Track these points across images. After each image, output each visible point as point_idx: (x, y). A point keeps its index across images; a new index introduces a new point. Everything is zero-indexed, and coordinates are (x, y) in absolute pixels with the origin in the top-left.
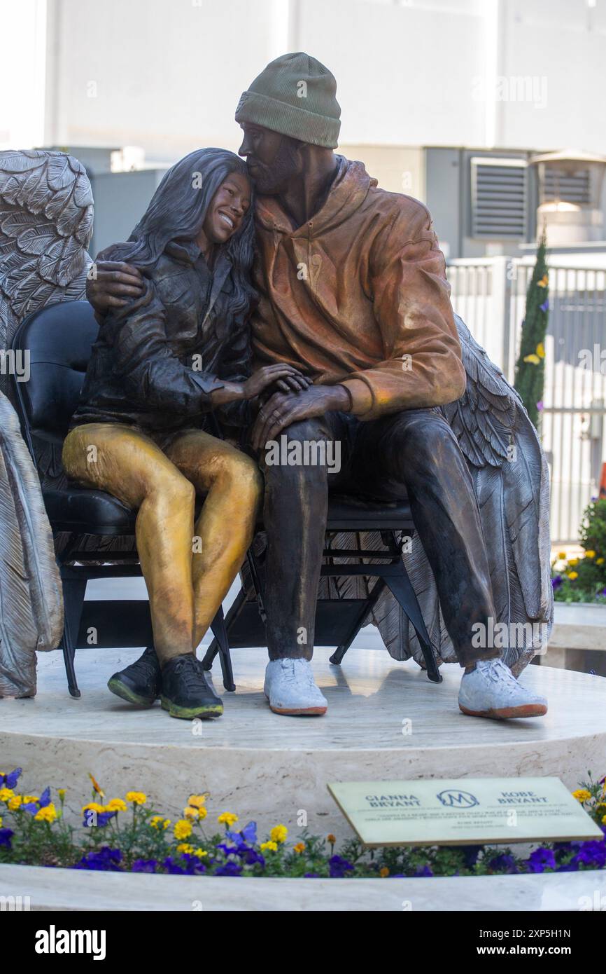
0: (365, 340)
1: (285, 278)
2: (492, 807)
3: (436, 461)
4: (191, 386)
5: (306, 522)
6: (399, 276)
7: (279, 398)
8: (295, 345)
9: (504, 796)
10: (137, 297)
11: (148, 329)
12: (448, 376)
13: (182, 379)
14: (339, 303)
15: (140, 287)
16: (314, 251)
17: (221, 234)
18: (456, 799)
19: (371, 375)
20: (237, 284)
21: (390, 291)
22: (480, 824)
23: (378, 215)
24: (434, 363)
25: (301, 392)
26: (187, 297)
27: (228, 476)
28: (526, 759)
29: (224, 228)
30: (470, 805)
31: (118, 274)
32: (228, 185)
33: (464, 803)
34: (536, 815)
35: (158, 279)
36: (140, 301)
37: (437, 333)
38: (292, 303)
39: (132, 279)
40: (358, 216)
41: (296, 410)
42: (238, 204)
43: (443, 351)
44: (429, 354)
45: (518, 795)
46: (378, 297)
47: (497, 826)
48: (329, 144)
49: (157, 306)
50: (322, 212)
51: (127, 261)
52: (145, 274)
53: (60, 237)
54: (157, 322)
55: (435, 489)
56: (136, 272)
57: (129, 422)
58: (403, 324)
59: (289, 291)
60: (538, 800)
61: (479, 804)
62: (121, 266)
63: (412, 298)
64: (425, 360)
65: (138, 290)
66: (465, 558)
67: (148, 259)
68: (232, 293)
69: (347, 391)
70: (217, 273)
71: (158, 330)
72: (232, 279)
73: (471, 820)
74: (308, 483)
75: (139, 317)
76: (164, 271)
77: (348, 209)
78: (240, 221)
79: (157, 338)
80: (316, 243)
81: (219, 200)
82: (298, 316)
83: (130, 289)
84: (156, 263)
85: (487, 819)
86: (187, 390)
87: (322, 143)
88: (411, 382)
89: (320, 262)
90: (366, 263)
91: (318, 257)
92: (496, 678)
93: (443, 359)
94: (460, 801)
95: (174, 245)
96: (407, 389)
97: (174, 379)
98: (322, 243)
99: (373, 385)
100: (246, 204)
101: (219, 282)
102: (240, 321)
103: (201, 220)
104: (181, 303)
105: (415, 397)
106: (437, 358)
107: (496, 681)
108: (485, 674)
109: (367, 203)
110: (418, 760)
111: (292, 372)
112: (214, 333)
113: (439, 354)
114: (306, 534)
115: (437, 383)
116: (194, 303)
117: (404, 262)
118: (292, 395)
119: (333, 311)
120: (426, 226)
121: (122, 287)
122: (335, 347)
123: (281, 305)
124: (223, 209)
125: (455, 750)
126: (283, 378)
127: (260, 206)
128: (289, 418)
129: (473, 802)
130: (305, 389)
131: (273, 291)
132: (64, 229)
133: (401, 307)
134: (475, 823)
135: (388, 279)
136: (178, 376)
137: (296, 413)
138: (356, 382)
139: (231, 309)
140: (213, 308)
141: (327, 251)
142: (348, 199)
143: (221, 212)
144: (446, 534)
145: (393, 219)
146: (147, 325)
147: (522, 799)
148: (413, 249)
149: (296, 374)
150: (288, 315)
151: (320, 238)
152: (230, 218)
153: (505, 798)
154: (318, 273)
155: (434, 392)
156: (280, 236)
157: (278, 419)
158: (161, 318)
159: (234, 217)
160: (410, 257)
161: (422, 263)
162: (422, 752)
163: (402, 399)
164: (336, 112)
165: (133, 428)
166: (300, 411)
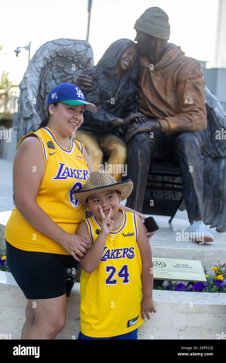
0: (174, 107)
1: (148, 84)
2: (170, 268)
3: (187, 150)
4: (106, 119)
5: (140, 168)
6: (185, 85)
7: (135, 124)
8: (150, 108)
9: (177, 265)
10: (90, 87)
11: (93, 98)
12: (198, 121)
13: (103, 116)
14: (166, 94)
15: (92, 84)
16: (158, 75)
17: (124, 67)
18: (158, 264)
19: (170, 119)
20: (130, 85)
21: (182, 90)
22: (162, 273)
23: (180, 64)
24: (194, 116)
25: (143, 122)
26: (109, 88)
27: (116, 150)
28: (197, 255)
29: (125, 65)
30: (162, 266)
31: (85, 79)
32: (128, 51)
33: (161, 266)
34: (185, 272)
35: (99, 81)
36: (91, 89)
37: (196, 106)
38: (150, 93)
39: (90, 81)
40: (174, 64)
41: (139, 128)
42: (131, 58)
43: (197, 112)
44: (192, 113)
45: (182, 265)
46: (178, 92)
47: (168, 274)
48: (164, 38)
49: (98, 91)
50: (161, 62)
51: (89, 75)
52: (95, 79)
53: (81, 69)
54: (97, 96)
55: (185, 160)
56: (91, 78)
57: (87, 130)
58: (185, 102)
59: (149, 89)
60: (189, 268)
61: (166, 266)
62: (86, 76)
63: (189, 93)
64: (191, 115)
65: (91, 85)
66: (193, 184)
67: (97, 74)
68: (128, 88)
69: (160, 123)
70: (122, 81)
71: (97, 99)
72: (128, 83)
73: (160, 271)
74: (141, 154)
75: (90, 94)
76: (102, 79)
77: (171, 61)
78: (132, 63)
79: (96, 102)
80: (159, 73)
81: (124, 55)
82: (151, 97)
83: (88, 84)
84: (99, 76)
85: (166, 272)
86: (104, 120)
87: (162, 38)
88: (184, 122)
89: (160, 79)
90: (175, 80)
91: (159, 77)
92: (198, 227)
93: (197, 115)
94: (159, 265)
95: (106, 70)
96: (182, 124)
97: (100, 116)
98: (160, 72)
99: (169, 122)
100: (135, 58)
101: (122, 84)
102: (130, 98)
103: (116, 62)
104: (106, 90)
105: (185, 127)
106: (195, 114)
107: (198, 228)
108: (195, 226)
109: (178, 59)
110: (155, 251)
111: (141, 115)
112: (120, 101)
113: (196, 113)
114: (140, 172)
115: (193, 123)
116: (111, 90)
117: (187, 80)
118: (139, 123)
119: (163, 97)
120: (198, 68)
121: (86, 83)
122: (163, 109)
123: (146, 94)
124: (125, 59)
125: (169, 249)
126: (137, 117)
127: (141, 59)
128: (137, 131)
129: (164, 266)
130: (144, 122)
131: (143, 88)
132: (82, 65)
133: (185, 96)
134: (161, 272)
135: (182, 86)
136: (101, 115)
137: (139, 129)
138: (164, 121)
139: (127, 94)
140: (119, 93)
141: (162, 75)
142: (171, 58)
143: (124, 60)
144: (188, 175)
145: (186, 65)
146: (93, 97)
147: (183, 266)
148: (191, 76)
149: (142, 116)
150: (148, 97)
151: (160, 71)
152: (127, 62)
153: (176, 266)
154: (158, 83)
155: (192, 126)
156: (146, 70)
157: (133, 131)
158: (98, 95)
159: (129, 62)
160: (190, 79)
161: (193, 81)
162: (157, 248)
163: (180, 128)
164: (169, 27)
165: (89, 132)
166: (141, 129)
